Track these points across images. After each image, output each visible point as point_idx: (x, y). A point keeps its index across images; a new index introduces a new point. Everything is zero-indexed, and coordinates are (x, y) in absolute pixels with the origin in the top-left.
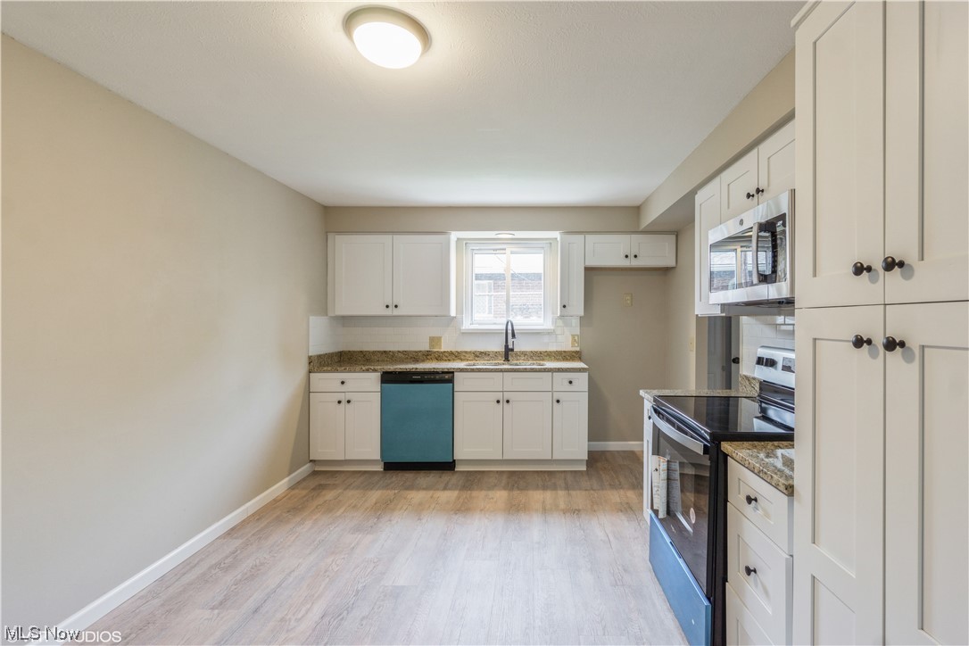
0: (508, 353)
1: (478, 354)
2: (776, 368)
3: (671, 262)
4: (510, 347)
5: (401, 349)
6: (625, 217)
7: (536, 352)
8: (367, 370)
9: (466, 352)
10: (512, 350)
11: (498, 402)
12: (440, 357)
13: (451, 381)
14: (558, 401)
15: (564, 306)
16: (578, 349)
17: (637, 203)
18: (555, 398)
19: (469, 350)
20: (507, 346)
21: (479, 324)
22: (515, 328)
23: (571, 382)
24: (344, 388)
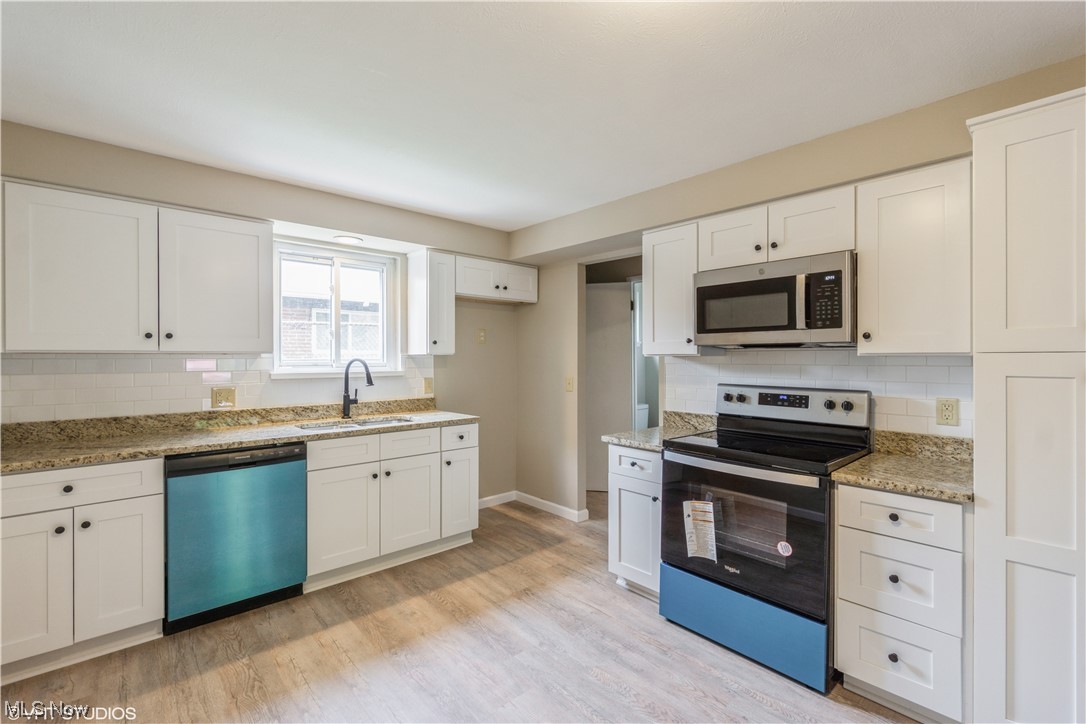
0: (347, 407)
1: (300, 410)
2: (749, 403)
3: (532, 297)
4: (352, 397)
5: (152, 412)
6: (499, 241)
7: (384, 403)
8: (134, 457)
9: (280, 410)
10: (355, 401)
11: (375, 476)
12: (237, 418)
13: (302, 456)
14: (449, 463)
15: (435, 343)
16: (432, 396)
17: (510, 229)
18: (445, 459)
19: (283, 405)
20: (346, 397)
21: (293, 366)
22: (371, 370)
23: (461, 437)
24: (70, 499)
